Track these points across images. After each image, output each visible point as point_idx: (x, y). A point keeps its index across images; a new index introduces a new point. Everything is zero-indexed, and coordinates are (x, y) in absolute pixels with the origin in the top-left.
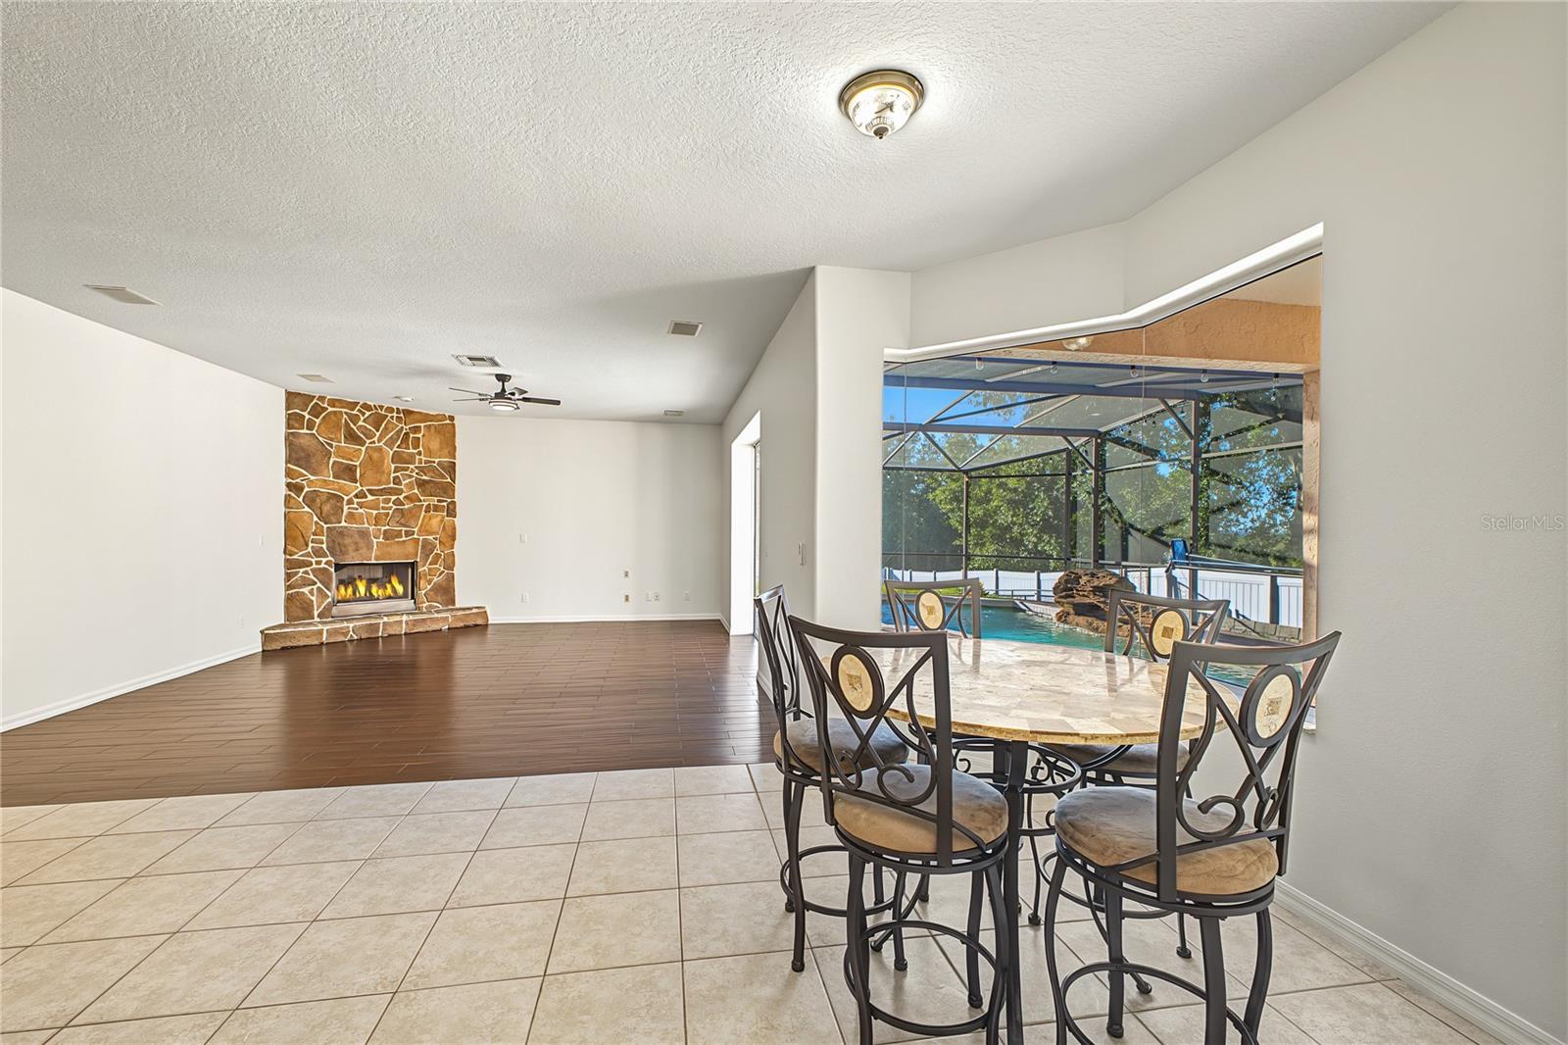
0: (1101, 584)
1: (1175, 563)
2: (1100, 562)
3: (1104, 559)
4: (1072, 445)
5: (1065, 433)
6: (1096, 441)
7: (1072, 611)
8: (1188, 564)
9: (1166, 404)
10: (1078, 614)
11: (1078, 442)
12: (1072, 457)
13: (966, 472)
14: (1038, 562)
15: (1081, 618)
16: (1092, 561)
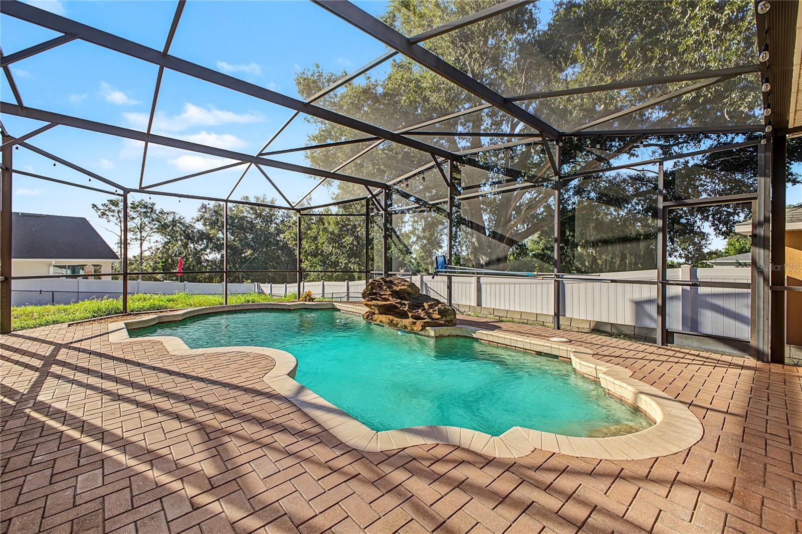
0: (398, 289)
1: (438, 272)
2: (389, 273)
3: (391, 271)
4: (371, 193)
5: (367, 183)
6: (385, 191)
7: (377, 312)
8: (446, 272)
9: (436, 161)
10: (381, 313)
11: (376, 191)
12: (369, 202)
13: (298, 211)
14: (347, 275)
15: (384, 316)
16: (383, 272)
